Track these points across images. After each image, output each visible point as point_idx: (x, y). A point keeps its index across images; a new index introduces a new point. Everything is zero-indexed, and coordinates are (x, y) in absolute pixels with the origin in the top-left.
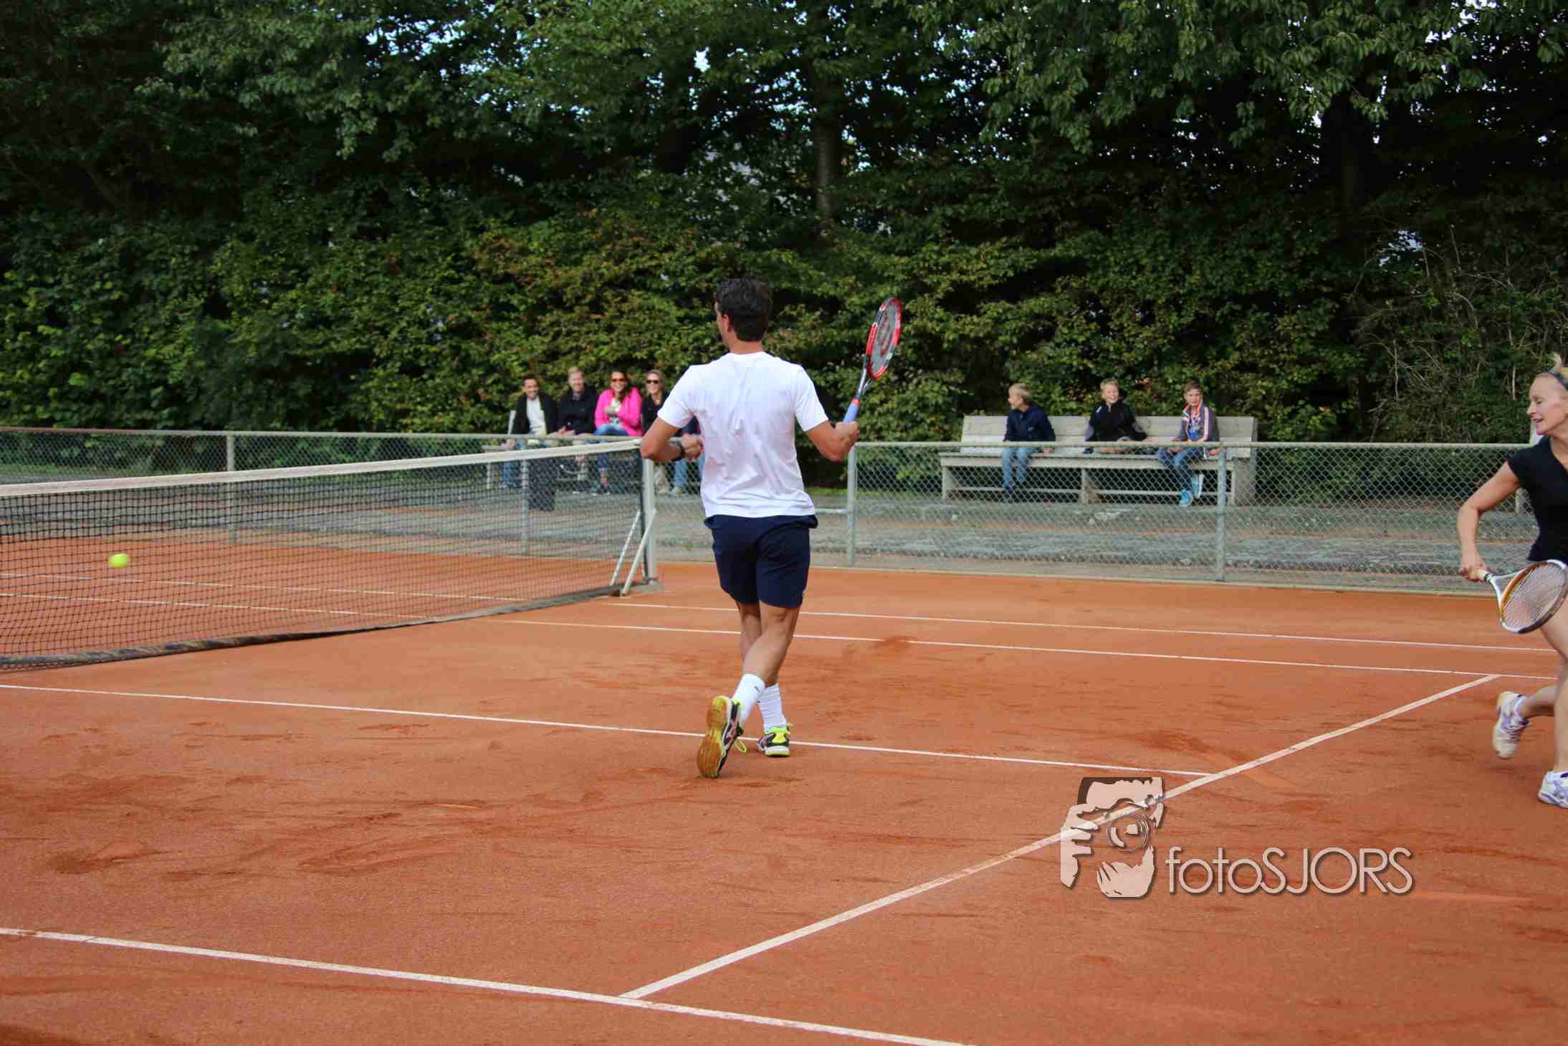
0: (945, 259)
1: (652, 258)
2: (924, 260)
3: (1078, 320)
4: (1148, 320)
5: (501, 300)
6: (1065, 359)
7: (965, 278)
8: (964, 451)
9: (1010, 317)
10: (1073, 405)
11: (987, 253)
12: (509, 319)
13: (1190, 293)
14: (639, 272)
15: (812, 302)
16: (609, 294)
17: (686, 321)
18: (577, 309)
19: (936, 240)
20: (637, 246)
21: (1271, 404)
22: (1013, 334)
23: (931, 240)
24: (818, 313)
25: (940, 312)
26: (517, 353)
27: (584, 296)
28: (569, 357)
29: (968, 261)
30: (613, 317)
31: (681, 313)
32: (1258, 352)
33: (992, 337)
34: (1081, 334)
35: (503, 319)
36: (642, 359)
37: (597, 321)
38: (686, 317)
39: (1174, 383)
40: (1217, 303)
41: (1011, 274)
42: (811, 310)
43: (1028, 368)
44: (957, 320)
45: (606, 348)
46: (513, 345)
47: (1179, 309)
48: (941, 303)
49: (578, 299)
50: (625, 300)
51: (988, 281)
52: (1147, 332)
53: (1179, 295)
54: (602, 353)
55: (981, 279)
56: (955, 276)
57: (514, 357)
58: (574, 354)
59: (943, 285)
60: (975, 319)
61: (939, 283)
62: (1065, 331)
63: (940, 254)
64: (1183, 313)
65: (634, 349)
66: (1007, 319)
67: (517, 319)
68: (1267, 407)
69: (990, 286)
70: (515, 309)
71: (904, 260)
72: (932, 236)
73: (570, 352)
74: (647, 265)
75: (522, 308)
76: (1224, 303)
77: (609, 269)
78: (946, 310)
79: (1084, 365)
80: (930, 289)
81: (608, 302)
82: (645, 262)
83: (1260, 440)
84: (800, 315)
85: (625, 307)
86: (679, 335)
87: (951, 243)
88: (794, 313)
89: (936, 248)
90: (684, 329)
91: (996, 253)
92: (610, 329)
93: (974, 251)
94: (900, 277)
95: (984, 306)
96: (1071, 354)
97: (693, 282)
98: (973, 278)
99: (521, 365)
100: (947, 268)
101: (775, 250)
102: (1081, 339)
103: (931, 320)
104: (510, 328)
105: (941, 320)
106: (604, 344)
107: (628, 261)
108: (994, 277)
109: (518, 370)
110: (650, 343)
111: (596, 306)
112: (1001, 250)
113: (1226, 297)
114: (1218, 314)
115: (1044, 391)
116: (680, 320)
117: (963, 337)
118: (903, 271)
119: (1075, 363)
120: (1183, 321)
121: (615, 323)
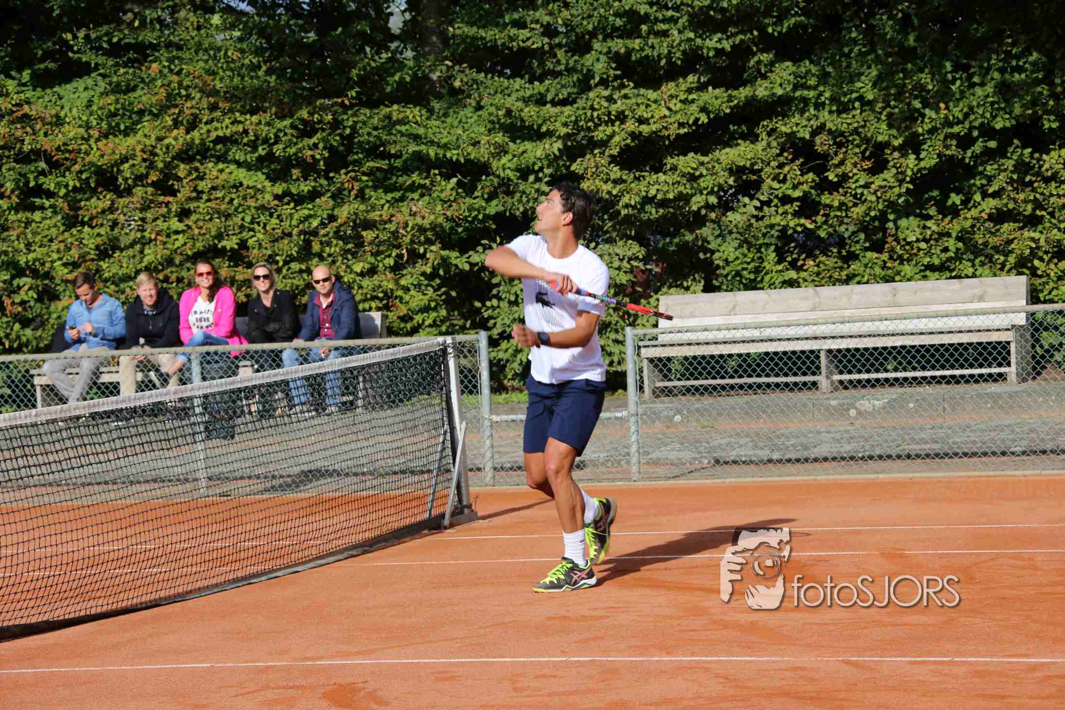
0: (619, 106)
1: (235, 122)
2: (592, 108)
3: (793, 170)
4: (879, 166)
5: (32, 184)
6: (777, 219)
7: (645, 129)
8: (663, 339)
9: (705, 172)
10: (792, 274)
11: (671, 97)
12: (42, 208)
13: (933, 131)
14: (219, 140)
15: (449, 168)
16: (182, 170)
17: (286, 200)
18: (139, 191)
19: (604, 83)
20: (213, 108)
21: (1041, 259)
22: (711, 193)
23: (596, 85)
24: (454, 180)
25: (616, 172)
26: (58, 251)
27: (147, 175)
28: (130, 252)
29: (647, 106)
30: (190, 199)
31: (279, 189)
32: (1022, 196)
33: (685, 198)
34: (795, 187)
35: (33, 208)
36: (232, 249)
37: (167, 204)
38: (287, 193)
39: (918, 240)
40: (965, 142)
41: (704, 119)
42: (448, 178)
43: (730, 232)
44: (637, 179)
45: (180, 237)
46: (51, 240)
47: (917, 152)
48: (613, 160)
49: (140, 179)
50: (201, 178)
51: (674, 131)
52: (878, 181)
53: (916, 135)
54: (178, 244)
55: (666, 128)
56: (631, 126)
57: (55, 256)
58: (138, 247)
59: (617, 139)
60: (662, 177)
61: (611, 137)
62: (776, 185)
63: (610, 99)
64: (922, 156)
65: (220, 236)
66: (701, 175)
67: (52, 206)
68: (1036, 263)
69: (678, 135)
70: (50, 195)
71: (567, 110)
72: (597, 79)
73: (132, 245)
74: (228, 133)
75: (63, 192)
76: (974, 141)
77: (177, 139)
78: (621, 169)
79: (801, 225)
80: (604, 144)
81: (179, 179)
82: (225, 128)
83: (1033, 303)
84: (432, 183)
85: (202, 185)
86: (279, 216)
87: (622, 86)
88: (427, 182)
89: (606, 93)
90: (287, 209)
91: (683, 96)
92: (184, 214)
93: (652, 95)
94: (563, 131)
95: (669, 161)
96: (785, 213)
97: (293, 150)
98: (654, 127)
99: (65, 265)
100: (621, 117)
101: (395, 107)
102: (797, 194)
103: (606, 182)
104: (44, 219)
105: (616, 182)
106: (177, 232)
107: (204, 128)
108: (681, 125)
109: (61, 272)
110: (242, 227)
111: (165, 187)
112: (689, 91)
113: (975, 133)
114: (969, 153)
115: (753, 260)
116: (277, 197)
117: (647, 200)
118: (565, 125)
119: (792, 224)
120: (923, 164)
121: (192, 206)
